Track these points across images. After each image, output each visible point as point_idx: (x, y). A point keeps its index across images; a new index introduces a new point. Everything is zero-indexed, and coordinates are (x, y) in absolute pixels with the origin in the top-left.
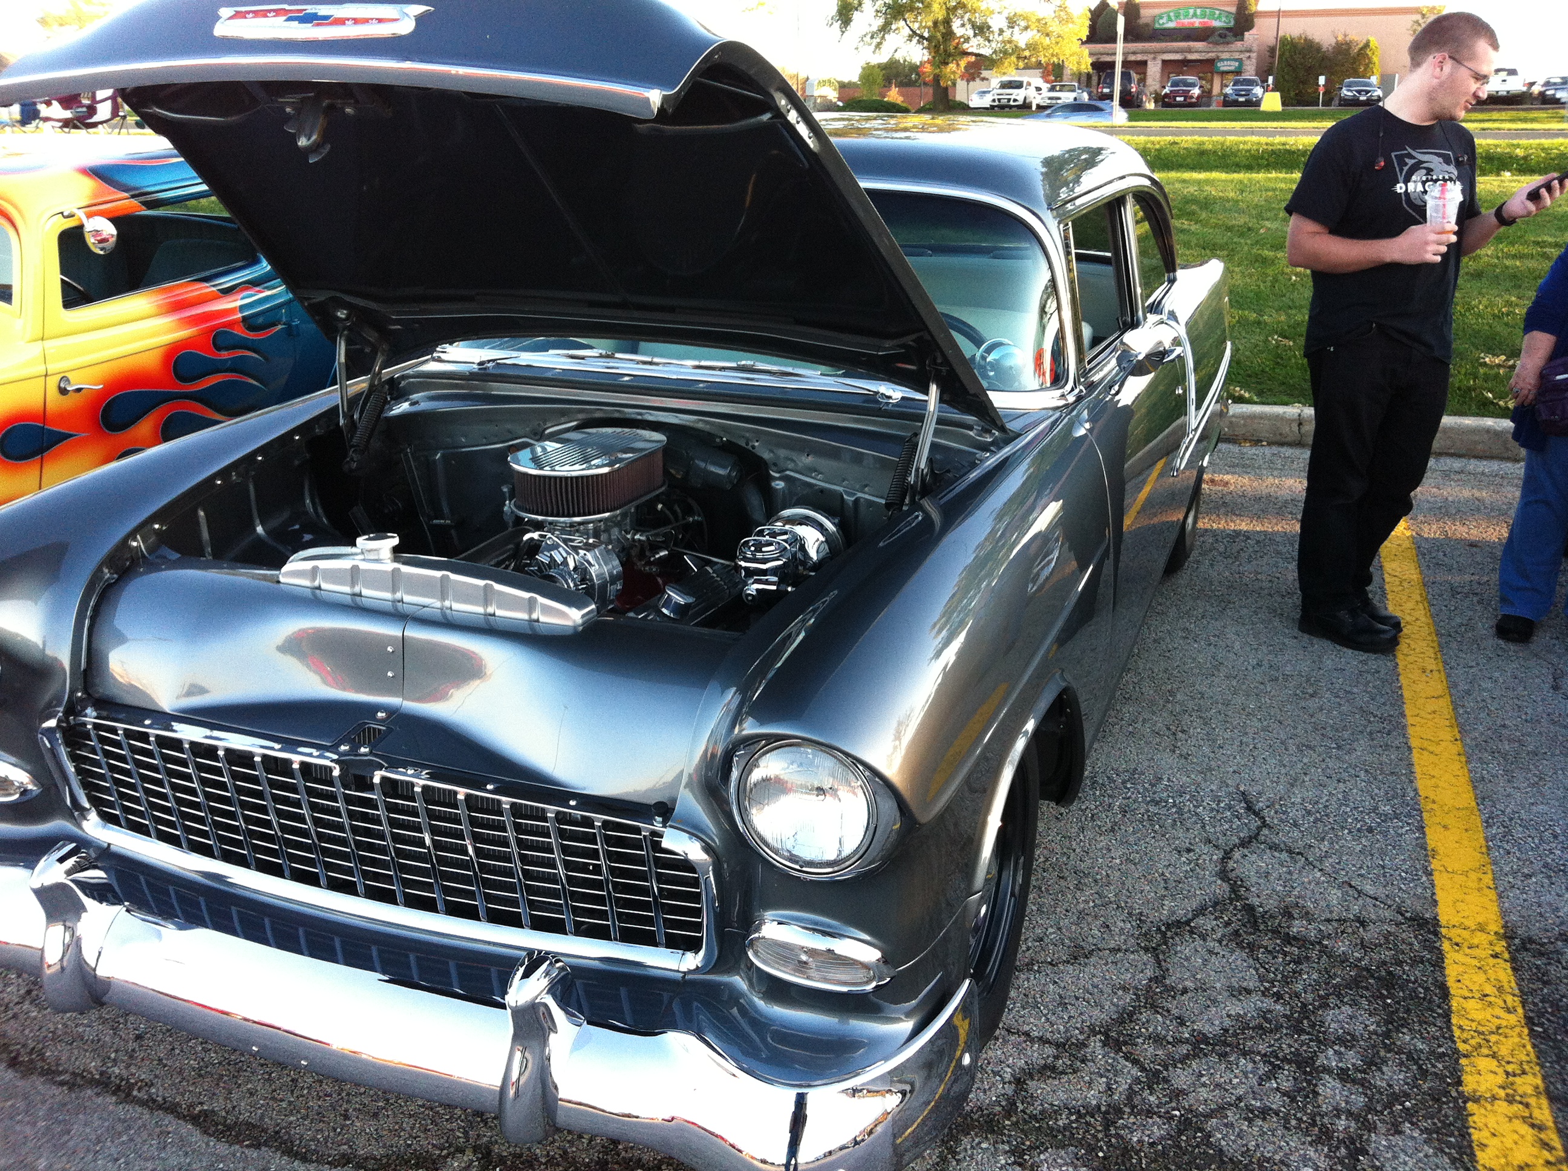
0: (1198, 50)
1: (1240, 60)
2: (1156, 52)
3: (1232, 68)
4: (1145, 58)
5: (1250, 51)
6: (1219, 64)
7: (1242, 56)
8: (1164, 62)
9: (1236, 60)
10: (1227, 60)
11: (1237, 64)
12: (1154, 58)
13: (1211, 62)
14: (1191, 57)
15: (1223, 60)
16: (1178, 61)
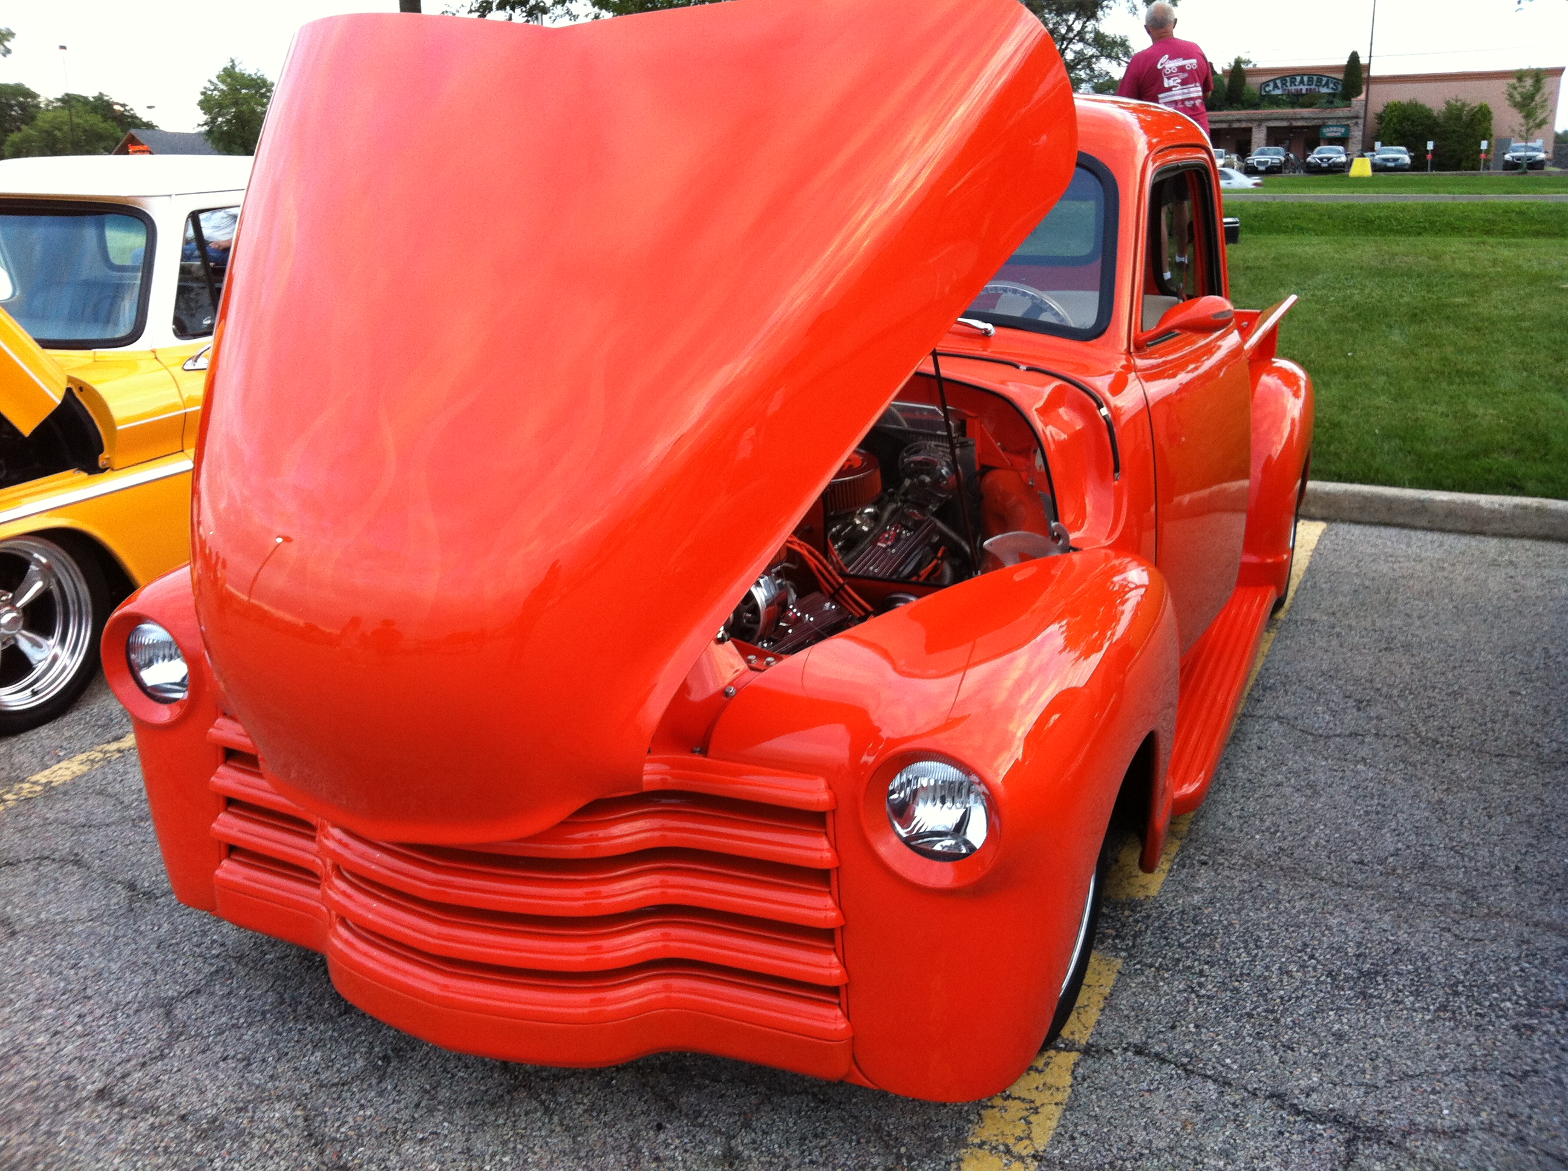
0: (1305, 114)
1: (1348, 125)
2: (1260, 121)
3: (1338, 134)
4: (1250, 125)
5: (1357, 117)
6: (1325, 130)
7: (1349, 122)
8: (1269, 129)
9: (1342, 126)
10: (1333, 126)
11: (1343, 130)
12: (1259, 125)
13: (1317, 129)
14: (1295, 124)
15: (1329, 126)
16: (1284, 127)
